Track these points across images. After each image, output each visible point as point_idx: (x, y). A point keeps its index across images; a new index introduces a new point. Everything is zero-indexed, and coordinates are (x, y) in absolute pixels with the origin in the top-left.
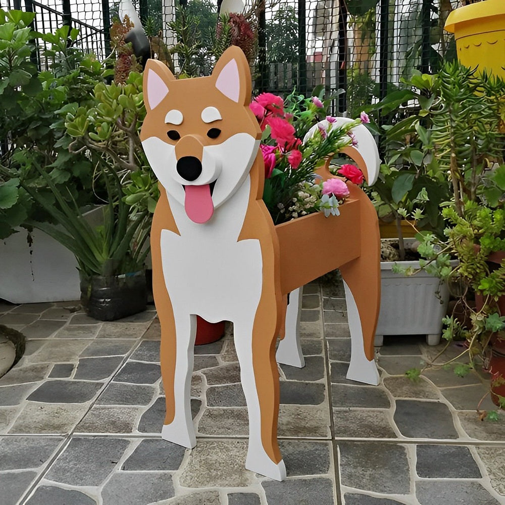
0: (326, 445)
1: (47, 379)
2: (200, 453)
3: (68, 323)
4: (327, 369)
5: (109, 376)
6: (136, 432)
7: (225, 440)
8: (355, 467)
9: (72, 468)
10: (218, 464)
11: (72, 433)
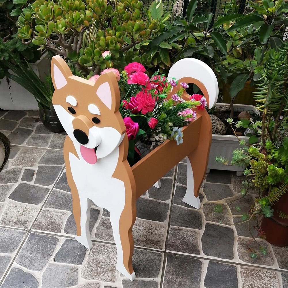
0: (161, 256)
1: (20, 182)
2: (94, 253)
3: (34, 132)
4: (173, 192)
5: (53, 183)
6: (63, 233)
7: (108, 245)
8: (173, 275)
9: (29, 256)
10: (102, 263)
11: (30, 229)
